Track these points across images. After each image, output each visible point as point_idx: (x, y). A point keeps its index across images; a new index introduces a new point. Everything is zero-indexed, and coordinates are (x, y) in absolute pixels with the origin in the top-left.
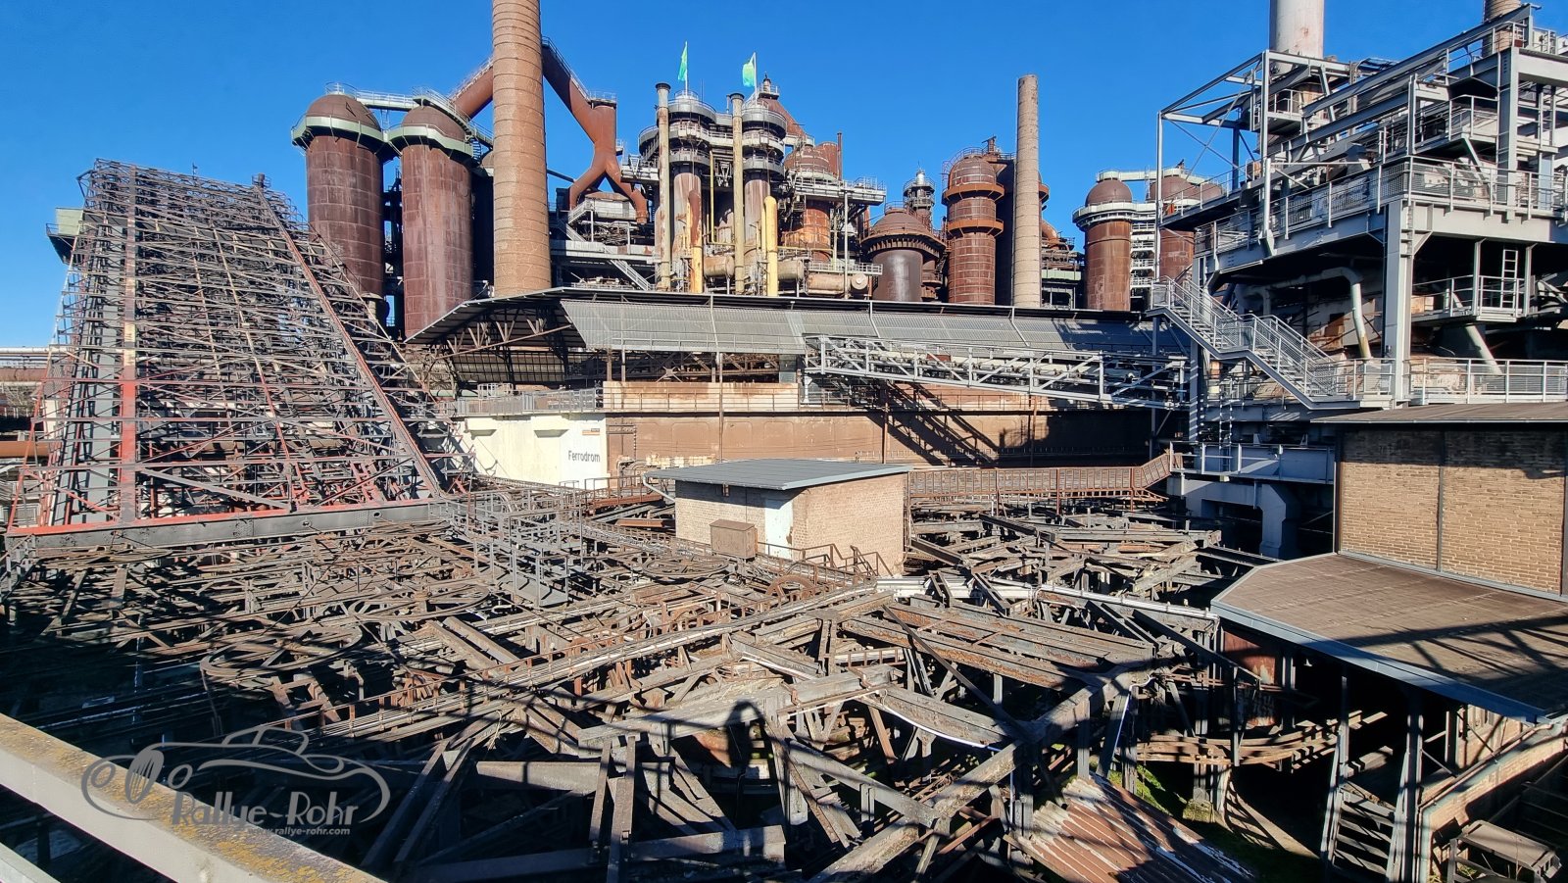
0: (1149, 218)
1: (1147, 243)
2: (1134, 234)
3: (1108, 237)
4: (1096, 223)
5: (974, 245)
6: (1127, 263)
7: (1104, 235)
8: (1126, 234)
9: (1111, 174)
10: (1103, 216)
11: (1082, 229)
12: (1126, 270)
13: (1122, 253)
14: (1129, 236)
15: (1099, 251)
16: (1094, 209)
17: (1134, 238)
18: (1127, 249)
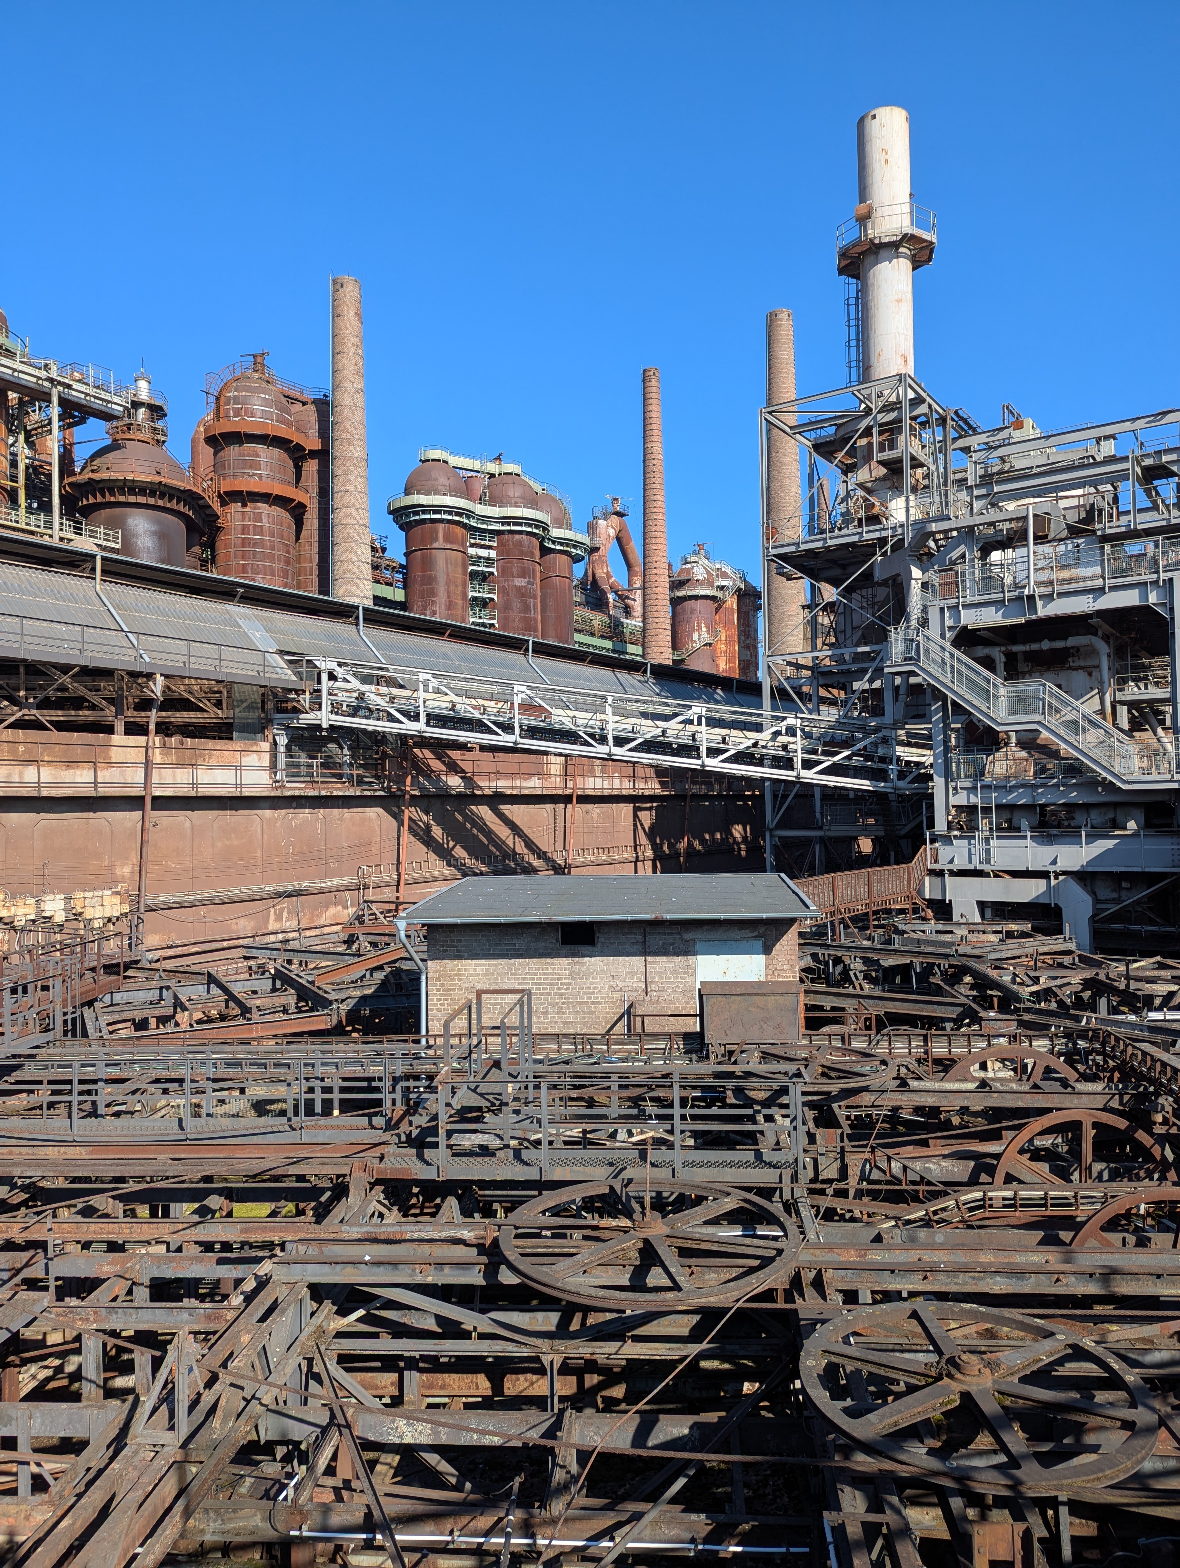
0: (490, 527)
1: (489, 561)
2: (472, 545)
3: (440, 543)
4: (424, 521)
5: (265, 523)
6: (465, 586)
7: (436, 539)
8: (463, 544)
9: (437, 454)
10: (435, 512)
11: (401, 528)
12: (465, 595)
13: (460, 570)
14: (466, 548)
15: (428, 564)
16: (422, 499)
17: (472, 551)
18: (465, 567)
